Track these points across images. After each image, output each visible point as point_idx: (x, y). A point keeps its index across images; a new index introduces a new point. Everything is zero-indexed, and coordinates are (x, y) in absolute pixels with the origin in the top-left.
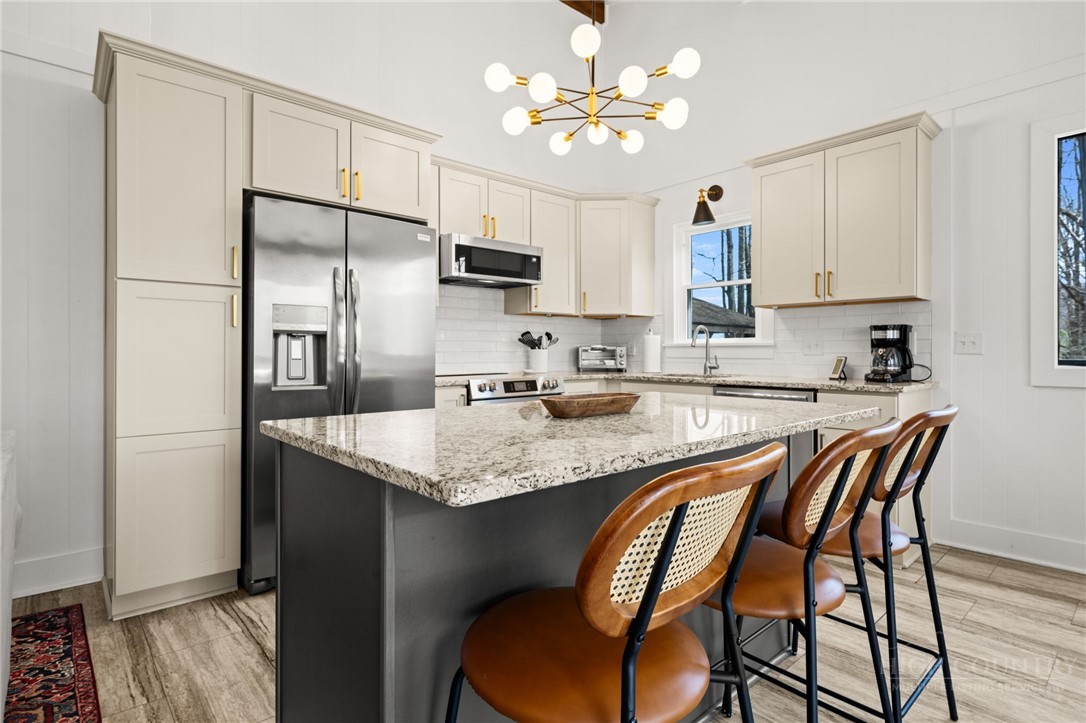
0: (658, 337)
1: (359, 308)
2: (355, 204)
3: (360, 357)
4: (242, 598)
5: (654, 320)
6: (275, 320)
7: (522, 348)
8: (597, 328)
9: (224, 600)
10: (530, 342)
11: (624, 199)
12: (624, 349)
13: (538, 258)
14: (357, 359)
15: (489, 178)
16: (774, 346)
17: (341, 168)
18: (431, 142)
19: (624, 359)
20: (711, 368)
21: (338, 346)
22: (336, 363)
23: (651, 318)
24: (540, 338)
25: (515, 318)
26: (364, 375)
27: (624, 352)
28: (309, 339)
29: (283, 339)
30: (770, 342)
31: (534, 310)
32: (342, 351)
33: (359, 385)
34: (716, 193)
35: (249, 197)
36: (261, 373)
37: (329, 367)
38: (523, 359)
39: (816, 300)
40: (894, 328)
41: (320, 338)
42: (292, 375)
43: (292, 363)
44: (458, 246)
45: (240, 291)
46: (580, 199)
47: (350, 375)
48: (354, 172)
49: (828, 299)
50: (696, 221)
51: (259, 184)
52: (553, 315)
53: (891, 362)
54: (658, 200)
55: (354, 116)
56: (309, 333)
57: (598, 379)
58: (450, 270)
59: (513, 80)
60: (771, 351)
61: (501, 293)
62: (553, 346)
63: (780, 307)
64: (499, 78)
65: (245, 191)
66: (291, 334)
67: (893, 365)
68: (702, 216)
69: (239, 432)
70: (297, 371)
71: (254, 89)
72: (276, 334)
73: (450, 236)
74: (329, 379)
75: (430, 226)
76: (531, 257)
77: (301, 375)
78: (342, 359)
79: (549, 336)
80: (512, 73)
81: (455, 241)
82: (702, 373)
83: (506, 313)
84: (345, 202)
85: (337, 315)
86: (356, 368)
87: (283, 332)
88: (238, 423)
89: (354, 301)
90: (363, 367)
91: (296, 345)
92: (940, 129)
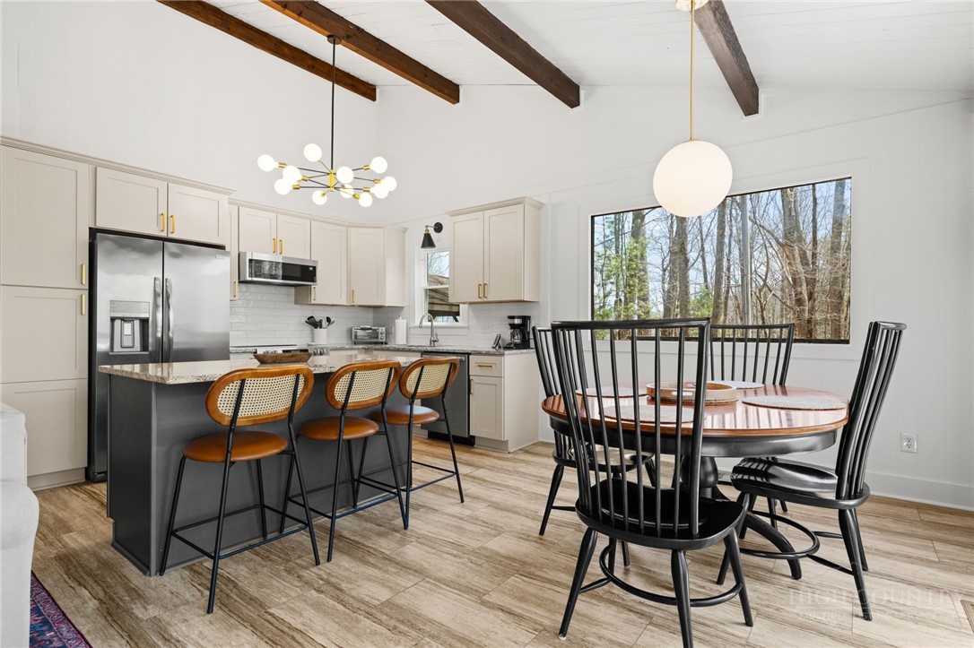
0: (405, 321)
1: (172, 301)
2: (171, 236)
3: (173, 333)
4: (88, 484)
5: (404, 309)
6: (112, 311)
7: (308, 328)
8: (370, 315)
9: (76, 486)
10: (314, 323)
11: (381, 228)
12: (384, 329)
13: (314, 268)
14: (171, 334)
15: (277, 213)
16: (468, 328)
17: (160, 212)
18: (229, 194)
19: (384, 335)
20: (434, 341)
21: (156, 326)
22: (156, 338)
23: (403, 308)
24: (321, 321)
25: (302, 307)
26: (175, 347)
27: (384, 330)
28: (137, 323)
29: (118, 323)
30: (466, 325)
31: (313, 302)
32: (160, 329)
33: (172, 353)
34: (438, 228)
35: (94, 232)
36: (102, 345)
37: (150, 340)
38: (309, 335)
39: (480, 300)
40: (519, 317)
41: (144, 322)
42: (125, 345)
43: (124, 338)
44: (251, 261)
45: (87, 292)
46: (348, 226)
47: (165, 346)
48: (170, 215)
49: (485, 300)
50: (423, 246)
51: (101, 224)
52: (333, 305)
53: (516, 337)
54: (407, 229)
55: (169, 179)
56: (136, 318)
57: (358, 349)
58: (245, 277)
59: (277, 165)
60: (466, 330)
61: (293, 290)
62: (331, 326)
63: (471, 303)
64: (267, 163)
65: (90, 228)
66: (123, 319)
67: (517, 340)
68: (426, 243)
69: (86, 381)
70: (127, 342)
71: (96, 165)
72: (113, 320)
73: (245, 253)
74: (150, 349)
75: (227, 249)
76: (308, 267)
77: (131, 345)
78: (159, 335)
79: (328, 320)
80: (275, 160)
81: (249, 257)
82: (429, 344)
83: (296, 303)
84: (164, 234)
85: (156, 306)
86: (170, 341)
87: (118, 318)
88: (86, 375)
89: (168, 298)
90: (174, 340)
91: (127, 327)
92: (543, 204)
